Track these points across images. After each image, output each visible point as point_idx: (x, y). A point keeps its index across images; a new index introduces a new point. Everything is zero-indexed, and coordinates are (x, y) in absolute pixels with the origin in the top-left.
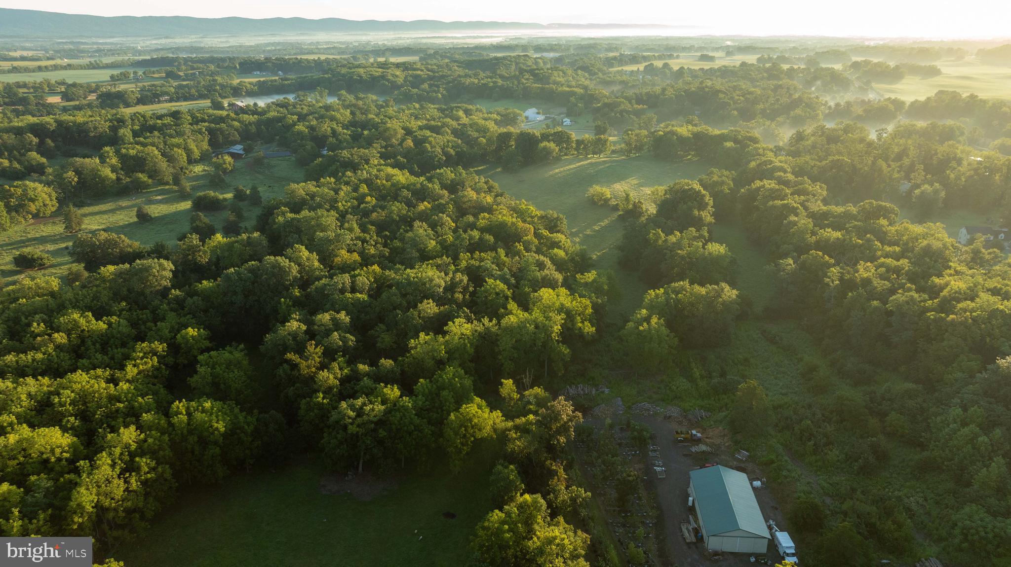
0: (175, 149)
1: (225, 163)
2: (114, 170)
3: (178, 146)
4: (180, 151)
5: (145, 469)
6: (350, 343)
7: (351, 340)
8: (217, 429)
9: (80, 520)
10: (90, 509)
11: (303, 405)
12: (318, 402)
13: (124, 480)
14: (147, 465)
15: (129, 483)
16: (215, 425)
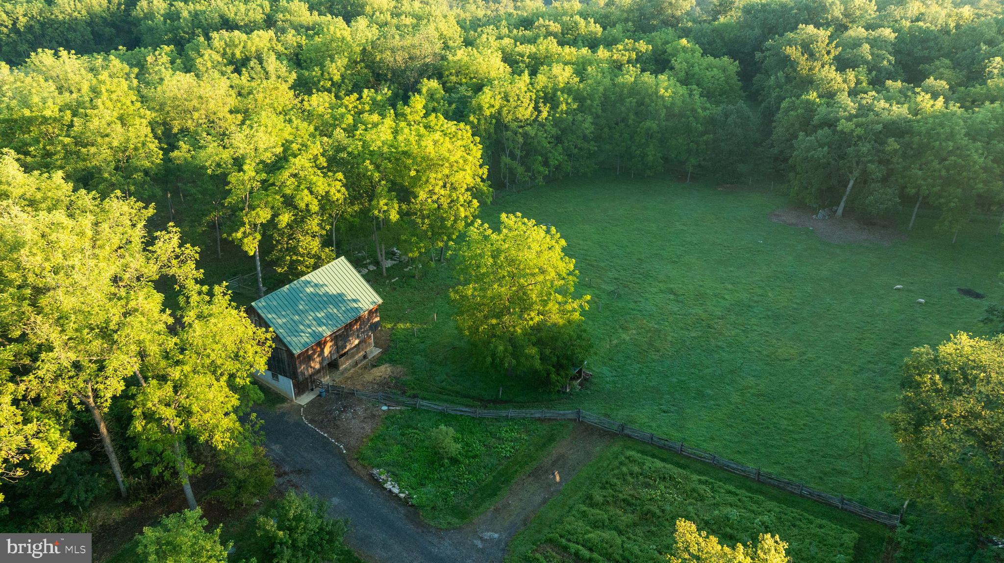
5: (564, 107)
6: (885, 62)
7: (889, 61)
8: (662, 97)
9: (476, 121)
10: (487, 113)
11: (784, 104)
12: (808, 101)
13: (536, 108)
14: (567, 103)
15: (540, 112)
16: (662, 91)
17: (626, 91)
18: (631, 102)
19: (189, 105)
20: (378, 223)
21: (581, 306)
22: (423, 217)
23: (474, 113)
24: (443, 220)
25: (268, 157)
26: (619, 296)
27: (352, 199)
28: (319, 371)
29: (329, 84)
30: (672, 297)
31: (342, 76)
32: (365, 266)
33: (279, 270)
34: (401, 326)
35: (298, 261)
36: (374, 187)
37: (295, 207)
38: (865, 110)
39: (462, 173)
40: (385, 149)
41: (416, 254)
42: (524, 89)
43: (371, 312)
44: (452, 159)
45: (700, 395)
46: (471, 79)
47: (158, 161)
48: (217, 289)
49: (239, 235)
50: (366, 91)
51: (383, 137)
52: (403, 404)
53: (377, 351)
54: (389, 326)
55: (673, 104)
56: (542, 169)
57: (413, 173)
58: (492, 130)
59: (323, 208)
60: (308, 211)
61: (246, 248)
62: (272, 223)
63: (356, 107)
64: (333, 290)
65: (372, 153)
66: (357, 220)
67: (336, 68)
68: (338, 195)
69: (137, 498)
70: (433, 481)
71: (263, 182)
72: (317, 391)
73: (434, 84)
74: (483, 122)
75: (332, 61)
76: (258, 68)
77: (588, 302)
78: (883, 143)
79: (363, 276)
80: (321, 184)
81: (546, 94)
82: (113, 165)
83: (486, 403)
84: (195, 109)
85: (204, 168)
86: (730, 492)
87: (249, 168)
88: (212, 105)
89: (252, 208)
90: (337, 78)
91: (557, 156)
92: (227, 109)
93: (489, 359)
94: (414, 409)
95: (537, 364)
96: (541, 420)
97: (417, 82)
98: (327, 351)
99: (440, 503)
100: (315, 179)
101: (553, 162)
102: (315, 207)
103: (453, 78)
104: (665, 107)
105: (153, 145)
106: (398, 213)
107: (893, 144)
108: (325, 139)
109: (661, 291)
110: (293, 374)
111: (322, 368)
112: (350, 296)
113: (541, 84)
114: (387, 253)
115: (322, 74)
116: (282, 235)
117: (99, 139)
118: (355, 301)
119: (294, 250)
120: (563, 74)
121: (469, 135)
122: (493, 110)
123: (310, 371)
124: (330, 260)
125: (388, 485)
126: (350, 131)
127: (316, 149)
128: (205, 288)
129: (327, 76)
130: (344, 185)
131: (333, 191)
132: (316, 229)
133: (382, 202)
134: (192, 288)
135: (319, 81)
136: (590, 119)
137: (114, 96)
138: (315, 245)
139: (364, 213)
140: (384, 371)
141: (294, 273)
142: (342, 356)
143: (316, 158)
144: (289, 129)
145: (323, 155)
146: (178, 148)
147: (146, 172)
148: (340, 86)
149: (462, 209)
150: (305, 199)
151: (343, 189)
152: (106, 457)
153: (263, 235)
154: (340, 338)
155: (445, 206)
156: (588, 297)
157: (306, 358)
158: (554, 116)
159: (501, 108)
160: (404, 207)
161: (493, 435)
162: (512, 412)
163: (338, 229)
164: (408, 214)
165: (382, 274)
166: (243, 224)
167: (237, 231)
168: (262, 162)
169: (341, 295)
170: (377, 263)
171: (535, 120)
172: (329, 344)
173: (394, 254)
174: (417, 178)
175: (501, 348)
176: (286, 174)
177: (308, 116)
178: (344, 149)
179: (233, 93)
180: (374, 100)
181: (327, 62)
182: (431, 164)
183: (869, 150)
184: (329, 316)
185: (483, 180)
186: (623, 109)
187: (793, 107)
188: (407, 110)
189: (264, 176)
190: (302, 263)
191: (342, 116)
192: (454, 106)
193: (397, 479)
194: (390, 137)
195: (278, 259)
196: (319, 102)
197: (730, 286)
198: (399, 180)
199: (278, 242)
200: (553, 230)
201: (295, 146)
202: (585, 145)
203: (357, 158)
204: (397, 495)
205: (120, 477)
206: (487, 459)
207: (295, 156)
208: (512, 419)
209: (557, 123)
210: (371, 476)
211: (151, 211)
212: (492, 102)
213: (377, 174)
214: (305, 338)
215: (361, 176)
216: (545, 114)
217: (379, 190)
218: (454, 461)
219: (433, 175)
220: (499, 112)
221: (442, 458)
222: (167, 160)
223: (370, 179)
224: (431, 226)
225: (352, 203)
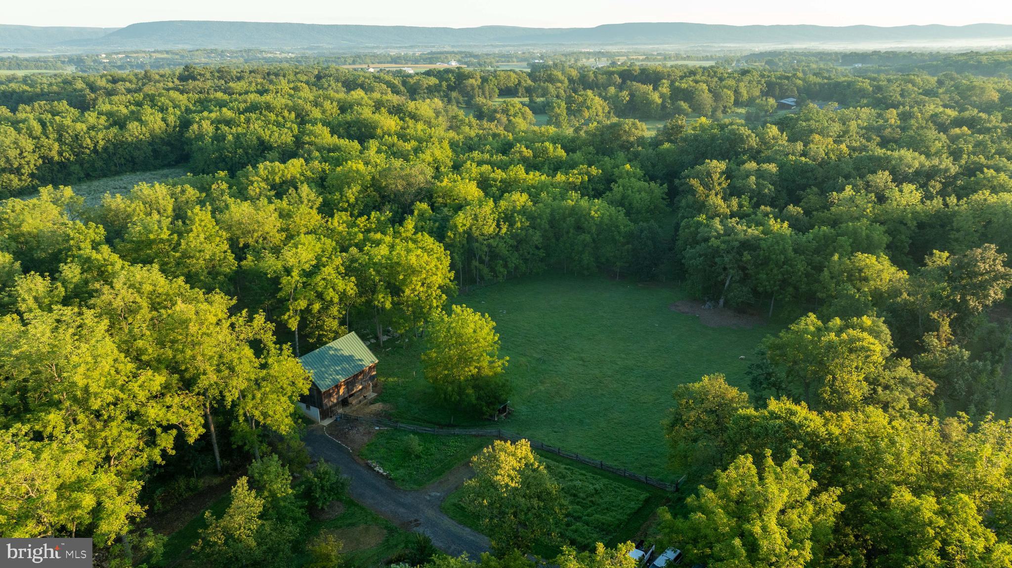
0: (725, 90)
1: (767, 105)
2: (662, 96)
3: (729, 88)
4: (729, 92)
5: (519, 225)
6: (766, 191)
7: (769, 189)
8: (593, 217)
9: (452, 236)
10: (461, 230)
11: (683, 224)
12: (698, 221)
13: (498, 225)
14: (521, 222)
15: (500, 229)
16: (593, 213)
17: (567, 212)
18: (570, 221)
19: (251, 228)
20: (378, 310)
21: (503, 364)
22: (408, 306)
23: (451, 230)
24: (422, 308)
25: (307, 267)
26: (544, 362)
27: (360, 294)
28: (335, 405)
29: (346, 205)
30: (581, 362)
31: (356, 198)
32: (369, 340)
33: (311, 341)
34: (391, 379)
35: (323, 335)
36: (375, 285)
37: (323, 299)
38: (729, 231)
39: (435, 277)
40: (384, 261)
41: (403, 331)
42: (489, 212)
43: (370, 368)
44: (428, 268)
45: (581, 422)
46: (454, 200)
47: (234, 268)
48: (284, 346)
49: (286, 317)
50: (373, 213)
51: (382, 253)
52: (389, 426)
53: (374, 395)
54: (383, 379)
55: (601, 222)
56: (502, 270)
57: (401, 277)
58: (465, 242)
59: (341, 300)
60: (331, 301)
61: (290, 326)
62: (308, 310)
63: (365, 226)
64: (346, 353)
65: (375, 264)
66: (363, 307)
67: (352, 193)
68: (352, 291)
69: (227, 472)
70: (404, 467)
71: (304, 283)
72: (334, 418)
73: (424, 206)
74: (458, 236)
75: (349, 187)
76: (295, 195)
77: (507, 361)
78: (741, 255)
79: (368, 346)
80: (341, 285)
81: (506, 215)
82: (206, 271)
83: (441, 426)
84: (254, 231)
85: (266, 274)
86: (582, 474)
87: (295, 273)
88: (267, 229)
89: (295, 300)
90: (352, 200)
91: (514, 260)
92: (276, 230)
93: (443, 396)
94: (396, 429)
95: (473, 400)
96: (475, 436)
97: (412, 203)
98: (341, 391)
99: (407, 478)
100: (337, 281)
101: (511, 265)
102: (336, 300)
103: (440, 200)
104: (596, 224)
105: (231, 257)
106: (391, 303)
107: (747, 256)
108: (344, 254)
109: (574, 359)
110: (320, 405)
111: (338, 403)
112: (357, 357)
113: (503, 208)
114: (384, 331)
115: (341, 198)
116: (313, 317)
117: (198, 254)
118: (360, 360)
119: (320, 328)
120: (520, 199)
121: (442, 249)
122: (465, 228)
123: (331, 403)
124: (345, 334)
125: (377, 469)
126: (360, 247)
127: (338, 261)
128: (278, 346)
129: (344, 199)
130: (356, 285)
131: (348, 288)
132: (336, 313)
133: (381, 296)
134: (271, 345)
135: (339, 203)
136: (538, 233)
137: (203, 224)
138: (335, 324)
139: (369, 302)
140: (378, 406)
141: (320, 342)
142: (351, 396)
143: (338, 267)
144: (319, 245)
145: (342, 265)
146: (245, 258)
147: (225, 276)
148: (354, 206)
149: (434, 301)
150: (331, 294)
151: (355, 288)
152: (212, 445)
153: (302, 317)
154: (350, 383)
155: (424, 298)
156: (508, 358)
157: (329, 395)
158: (511, 231)
159: (472, 225)
160: (395, 299)
161: (444, 444)
162: (457, 431)
163: (350, 314)
164: (399, 304)
165: (379, 345)
166: (289, 310)
167: (284, 314)
168: (303, 270)
169: (351, 356)
170: (377, 338)
171: (497, 234)
172: (343, 387)
173: (389, 331)
174: (404, 280)
175: (450, 388)
176: (319, 278)
177: (330, 233)
178: (357, 261)
179: (276, 214)
180: (378, 220)
181: (346, 189)
182: (414, 272)
183: (731, 260)
184: (343, 369)
185: (451, 281)
186: (565, 225)
187: (688, 226)
188: (402, 230)
189: (305, 279)
190: (326, 336)
191: (356, 234)
192: (437, 224)
193: (382, 465)
194: (387, 253)
195: (310, 333)
196: (339, 221)
197: (623, 356)
198: (393, 281)
199: (311, 322)
200: (487, 315)
201: (324, 259)
202: (536, 252)
203: (365, 266)
204: (381, 474)
205: (218, 458)
206: (438, 456)
207: (324, 266)
208: (458, 435)
209: (514, 236)
210: (367, 464)
211: (234, 302)
212: (465, 222)
213: (377, 278)
214: (328, 382)
215: (366, 279)
216: (504, 230)
217: (379, 288)
218: (418, 457)
219: (414, 279)
220: (470, 228)
221: (411, 454)
222: (240, 266)
223: (373, 280)
224: (414, 312)
225: (361, 296)
